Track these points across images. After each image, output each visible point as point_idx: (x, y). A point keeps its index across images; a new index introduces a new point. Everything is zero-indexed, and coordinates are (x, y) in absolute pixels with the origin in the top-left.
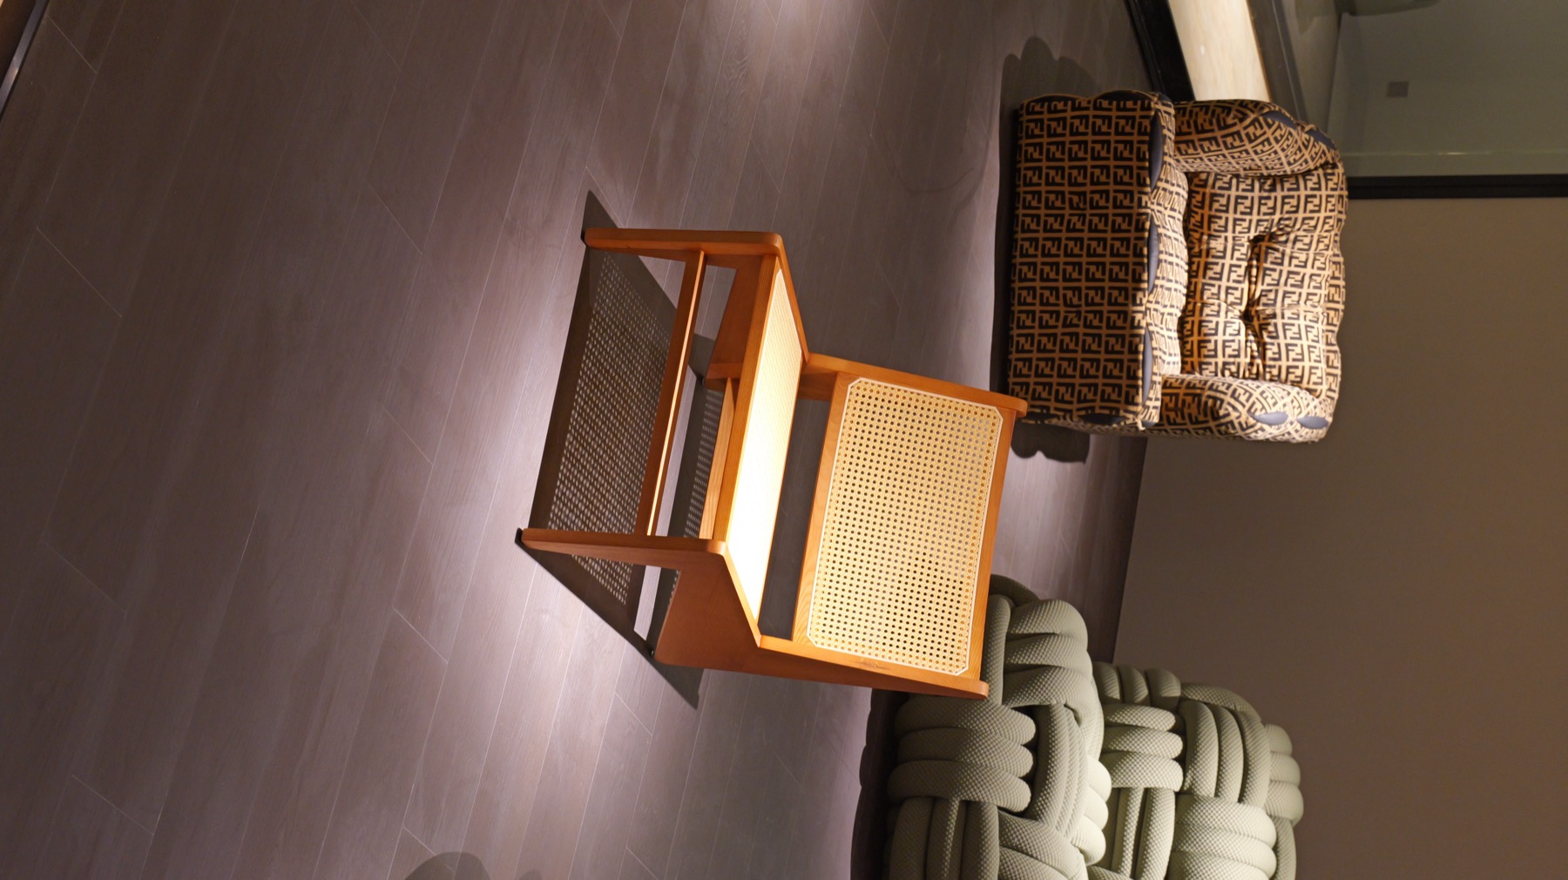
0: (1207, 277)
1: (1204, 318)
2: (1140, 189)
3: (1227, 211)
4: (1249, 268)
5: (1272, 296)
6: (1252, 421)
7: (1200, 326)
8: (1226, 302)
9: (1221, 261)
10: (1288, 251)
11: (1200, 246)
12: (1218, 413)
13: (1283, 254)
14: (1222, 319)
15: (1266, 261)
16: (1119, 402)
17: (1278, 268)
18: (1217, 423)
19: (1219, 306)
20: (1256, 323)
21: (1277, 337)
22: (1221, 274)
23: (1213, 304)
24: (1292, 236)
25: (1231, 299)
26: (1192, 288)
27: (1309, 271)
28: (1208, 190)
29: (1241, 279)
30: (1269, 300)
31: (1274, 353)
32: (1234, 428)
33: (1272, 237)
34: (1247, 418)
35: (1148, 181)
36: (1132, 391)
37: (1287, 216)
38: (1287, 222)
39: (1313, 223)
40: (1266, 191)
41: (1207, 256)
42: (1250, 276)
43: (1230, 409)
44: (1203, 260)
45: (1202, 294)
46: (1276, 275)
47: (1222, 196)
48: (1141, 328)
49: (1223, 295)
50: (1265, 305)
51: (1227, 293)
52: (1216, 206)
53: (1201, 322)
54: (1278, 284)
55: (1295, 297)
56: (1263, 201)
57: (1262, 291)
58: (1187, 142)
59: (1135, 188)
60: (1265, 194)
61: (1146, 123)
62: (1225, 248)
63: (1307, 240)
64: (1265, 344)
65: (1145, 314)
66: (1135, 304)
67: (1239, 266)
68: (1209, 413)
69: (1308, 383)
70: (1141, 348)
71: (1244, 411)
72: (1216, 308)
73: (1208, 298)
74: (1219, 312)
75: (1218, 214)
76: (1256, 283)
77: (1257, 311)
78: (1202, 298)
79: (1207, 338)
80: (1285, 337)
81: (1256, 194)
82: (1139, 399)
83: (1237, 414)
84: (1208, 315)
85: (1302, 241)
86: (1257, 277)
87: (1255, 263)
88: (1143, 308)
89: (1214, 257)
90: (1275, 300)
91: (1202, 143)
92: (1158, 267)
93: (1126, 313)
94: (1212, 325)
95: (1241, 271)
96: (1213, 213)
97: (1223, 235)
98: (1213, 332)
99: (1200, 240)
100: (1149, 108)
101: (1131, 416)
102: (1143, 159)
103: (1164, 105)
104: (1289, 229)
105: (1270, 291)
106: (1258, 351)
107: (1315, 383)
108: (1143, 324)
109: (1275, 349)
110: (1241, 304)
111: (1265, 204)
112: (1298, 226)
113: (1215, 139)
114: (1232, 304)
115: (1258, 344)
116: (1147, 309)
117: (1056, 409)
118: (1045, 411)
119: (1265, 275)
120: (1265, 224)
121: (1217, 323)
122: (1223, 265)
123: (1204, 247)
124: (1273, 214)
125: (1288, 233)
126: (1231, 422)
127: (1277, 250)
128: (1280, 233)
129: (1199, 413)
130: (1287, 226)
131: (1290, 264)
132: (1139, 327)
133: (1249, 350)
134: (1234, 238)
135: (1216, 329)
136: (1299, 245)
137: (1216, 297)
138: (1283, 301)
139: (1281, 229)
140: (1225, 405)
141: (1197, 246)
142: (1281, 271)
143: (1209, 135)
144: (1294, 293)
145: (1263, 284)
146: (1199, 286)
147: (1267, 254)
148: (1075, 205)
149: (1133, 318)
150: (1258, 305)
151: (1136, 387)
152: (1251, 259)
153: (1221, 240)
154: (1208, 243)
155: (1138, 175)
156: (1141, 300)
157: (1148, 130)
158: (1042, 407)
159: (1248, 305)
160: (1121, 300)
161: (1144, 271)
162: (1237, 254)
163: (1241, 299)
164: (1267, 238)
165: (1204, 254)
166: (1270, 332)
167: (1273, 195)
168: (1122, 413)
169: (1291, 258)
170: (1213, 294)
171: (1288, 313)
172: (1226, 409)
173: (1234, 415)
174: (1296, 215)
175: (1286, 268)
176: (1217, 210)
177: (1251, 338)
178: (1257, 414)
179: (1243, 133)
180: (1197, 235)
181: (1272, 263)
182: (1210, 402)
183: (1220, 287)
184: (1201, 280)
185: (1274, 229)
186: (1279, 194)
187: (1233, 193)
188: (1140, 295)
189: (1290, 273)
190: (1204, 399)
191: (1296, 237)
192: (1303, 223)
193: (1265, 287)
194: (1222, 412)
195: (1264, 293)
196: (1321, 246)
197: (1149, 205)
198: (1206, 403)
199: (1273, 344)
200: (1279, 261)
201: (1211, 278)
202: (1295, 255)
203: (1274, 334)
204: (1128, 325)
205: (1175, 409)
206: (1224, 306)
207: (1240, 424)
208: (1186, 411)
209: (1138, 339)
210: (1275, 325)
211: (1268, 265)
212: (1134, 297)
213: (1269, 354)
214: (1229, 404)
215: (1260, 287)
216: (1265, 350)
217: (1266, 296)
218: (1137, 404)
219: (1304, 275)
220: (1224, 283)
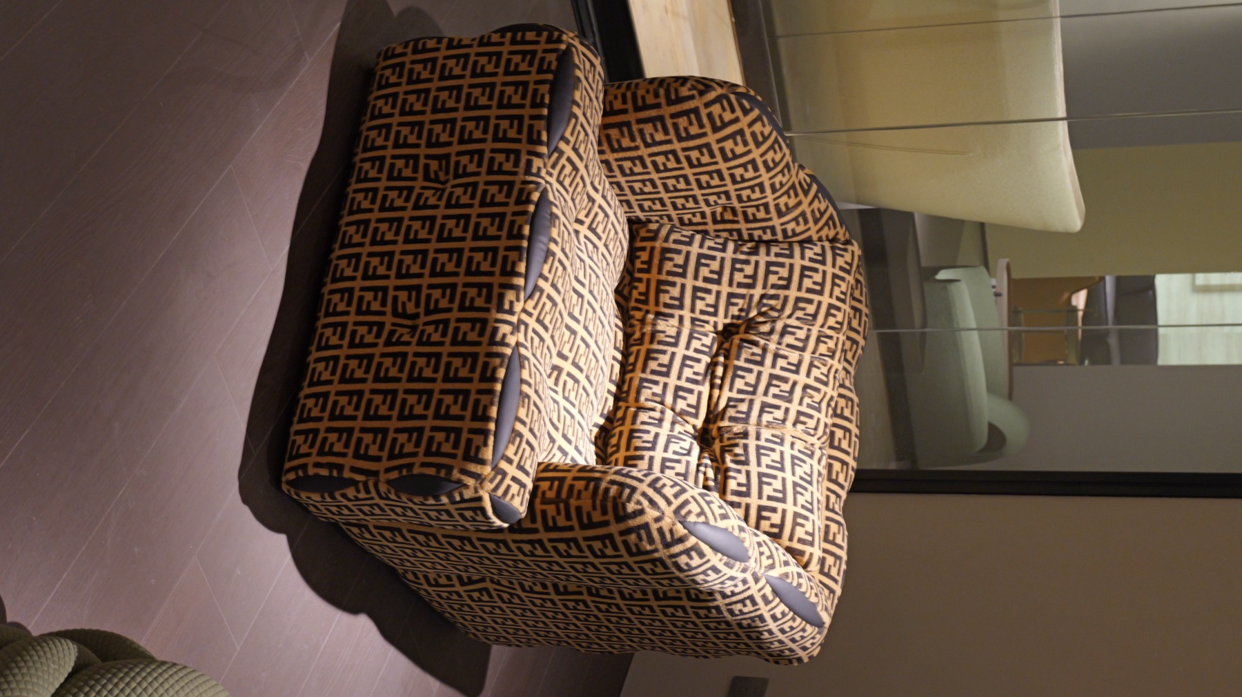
0: (648, 370)
1: (638, 426)
2: (531, 147)
3: (683, 275)
4: (712, 366)
5: (743, 407)
6: (680, 530)
7: (631, 437)
8: (673, 409)
9: (670, 349)
10: (772, 346)
11: (641, 329)
12: (624, 508)
13: (765, 350)
14: (664, 431)
15: (738, 358)
16: (453, 456)
17: (756, 368)
18: (622, 526)
19: (662, 412)
20: (717, 446)
21: (746, 463)
22: (669, 366)
23: (653, 410)
24: (779, 326)
25: (681, 405)
26: (625, 388)
27: (802, 378)
28: (658, 244)
29: (699, 378)
30: (738, 412)
31: (739, 485)
32: (651, 540)
33: (751, 325)
34: (674, 524)
35: (544, 137)
36: (478, 439)
37: (772, 292)
38: (772, 302)
39: (811, 309)
40: (742, 253)
41: (651, 342)
42: (713, 376)
43: (646, 503)
44: (643, 349)
45: (638, 393)
46: (751, 378)
47: (679, 252)
48: (507, 345)
49: (669, 399)
50: (732, 419)
51: (676, 397)
52: (668, 266)
53: (632, 431)
54: (754, 393)
55: (779, 414)
56: (738, 266)
57: (730, 399)
58: (619, 126)
59: (524, 147)
60: (743, 257)
61: (552, 57)
62: (679, 334)
63: (801, 334)
64: (727, 470)
65: (516, 329)
66: (500, 309)
67: (698, 361)
68: (610, 505)
69: (791, 539)
70: (501, 373)
71: (669, 511)
72: (657, 415)
73: (647, 400)
74: (661, 420)
75: (671, 279)
76: (721, 387)
77: (720, 428)
78: (637, 400)
79: (638, 453)
80: (759, 464)
81: (729, 254)
82: (488, 454)
83: (656, 514)
84: (643, 423)
85: (793, 334)
86: (723, 379)
87: (721, 359)
88: (514, 319)
89: (660, 342)
90: (748, 413)
91: (642, 126)
92: (545, 261)
93: (484, 322)
94: (649, 437)
95: (701, 368)
96: (663, 277)
97: (677, 313)
98: (649, 445)
99: (643, 321)
100: (559, 41)
101: (471, 482)
102: (542, 105)
103: (582, 43)
104: (775, 314)
105: (742, 401)
106: (715, 480)
107: (800, 541)
108: (512, 340)
109: (742, 478)
110: (696, 416)
111: (741, 270)
112: (788, 311)
113: (661, 119)
114: (682, 413)
115: (717, 471)
116: (520, 321)
117: (354, 470)
118: (335, 474)
119: (735, 376)
120: (741, 302)
121: (657, 435)
122: (673, 354)
123: (648, 329)
124: (751, 286)
125: (774, 321)
126: (646, 526)
127: (755, 344)
128: (761, 319)
129: (594, 508)
130: (772, 308)
131: (774, 366)
132: (503, 343)
133: (701, 476)
134: (693, 320)
135: (654, 442)
136: (788, 339)
137: (658, 399)
138: (760, 416)
139: (761, 314)
140: (637, 496)
141: (638, 328)
142: (760, 373)
143: (653, 113)
144: (778, 407)
145: (731, 390)
146: (636, 383)
147: (740, 348)
148: (432, 176)
149: (495, 330)
150: (722, 419)
151: (485, 433)
152: (717, 355)
153: (674, 322)
154: (654, 325)
155: (531, 127)
156: (511, 303)
157: (553, 67)
158: (330, 466)
159: (707, 421)
160: (479, 302)
161: (520, 260)
162: (695, 344)
163: (697, 407)
164: (742, 329)
165: (647, 338)
166: (736, 455)
167: (753, 259)
168: (456, 474)
169: (776, 356)
170: (654, 394)
171: (766, 434)
172: (639, 503)
173: (651, 514)
174: (786, 292)
175: (767, 370)
176: (669, 273)
177: (708, 462)
178: (692, 518)
179: (704, 112)
180: (638, 315)
181: (747, 361)
182: (614, 490)
183: (665, 385)
184: (639, 374)
185: (753, 313)
186: (762, 258)
187: (695, 249)
188: (510, 295)
189: (772, 377)
190: (604, 485)
191: (786, 326)
192: (796, 308)
193: (734, 395)
194: (631, 507)
195: (732, 403)
196: (823, 349)
197: (543, 173)
198: (607, 490)
199: (739, 471)
200: (758, 358)
201: (653, 372)
202: (781, 352)
203: (743, 458)
204: (485, 339)
205: (556, 501)
206: (669, 415)
207: (660, 530)
208: (573, 502)
209: (498, 361)
210: (746, 447)
211: (741, 363)
212: (501, 297)
213: (732, 485)
214: (644, 494)
215: (726, 394)
216: (726, 478)
217: (735, 407)
218: (482, 462)
219: (795, 384)
220: (672, 381)
